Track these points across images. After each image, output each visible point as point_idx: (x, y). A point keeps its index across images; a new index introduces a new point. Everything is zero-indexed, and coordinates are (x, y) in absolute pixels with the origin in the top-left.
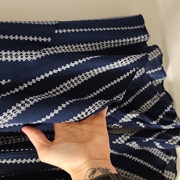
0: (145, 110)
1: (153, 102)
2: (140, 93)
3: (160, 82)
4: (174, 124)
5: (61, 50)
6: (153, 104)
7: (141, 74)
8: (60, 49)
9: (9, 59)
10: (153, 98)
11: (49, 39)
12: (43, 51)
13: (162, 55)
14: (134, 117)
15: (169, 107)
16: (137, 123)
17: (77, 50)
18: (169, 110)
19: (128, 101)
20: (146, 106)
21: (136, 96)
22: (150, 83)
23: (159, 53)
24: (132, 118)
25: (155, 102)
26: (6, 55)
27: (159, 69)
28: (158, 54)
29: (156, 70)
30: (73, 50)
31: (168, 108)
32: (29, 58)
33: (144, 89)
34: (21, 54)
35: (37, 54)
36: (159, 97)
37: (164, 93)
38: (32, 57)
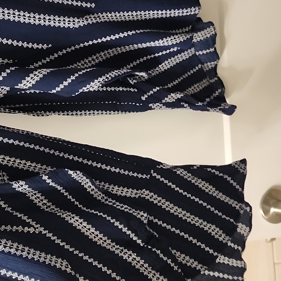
0: (191, 93)
1: (201, 86)
2: (187, 76)
3: (213, 66)
4: (222, 107)
5: (104, 19)
6: (201, 88)
7: (191, 55)
8: (103, 16)
9: (52, 24)
10: (202, 83)
11: (93, 5)
12: (86, 18)
13: (216, 34)
14: (178, 98)
15: (218, 91)
16: (182, 103)
17: (121, 18)
18: (218, 94)
19: (172, 83)
20: (193, 90)
21: (182, 79)
22: (200, 66)
23: (214, 33)
24: (176, 98)
25: (203, 86)
26: (50, 19)
27: (212, 50)
28: (212, 33)
29: (208, 51)
30: (117, 18)
31: (216, 92)
32: (71, 26)
33: (192, 73)
34: (64, 20)
35: (79, 22)
36: (209, 82)
37: (216, 79)
38: (74, 24)
